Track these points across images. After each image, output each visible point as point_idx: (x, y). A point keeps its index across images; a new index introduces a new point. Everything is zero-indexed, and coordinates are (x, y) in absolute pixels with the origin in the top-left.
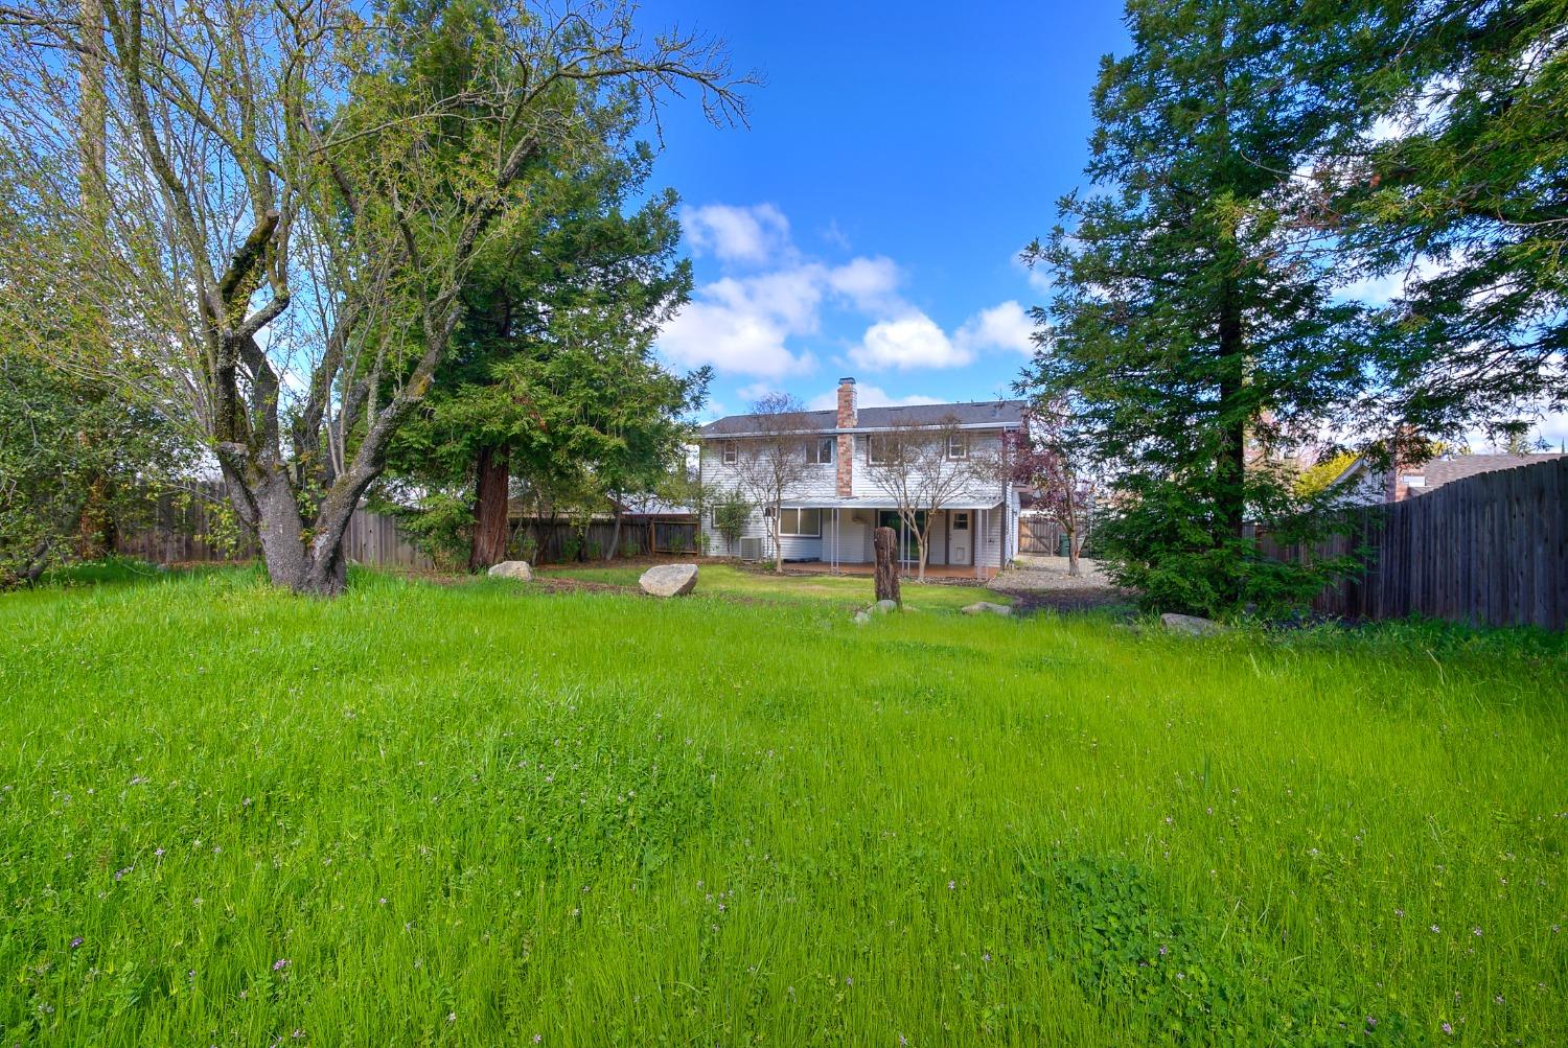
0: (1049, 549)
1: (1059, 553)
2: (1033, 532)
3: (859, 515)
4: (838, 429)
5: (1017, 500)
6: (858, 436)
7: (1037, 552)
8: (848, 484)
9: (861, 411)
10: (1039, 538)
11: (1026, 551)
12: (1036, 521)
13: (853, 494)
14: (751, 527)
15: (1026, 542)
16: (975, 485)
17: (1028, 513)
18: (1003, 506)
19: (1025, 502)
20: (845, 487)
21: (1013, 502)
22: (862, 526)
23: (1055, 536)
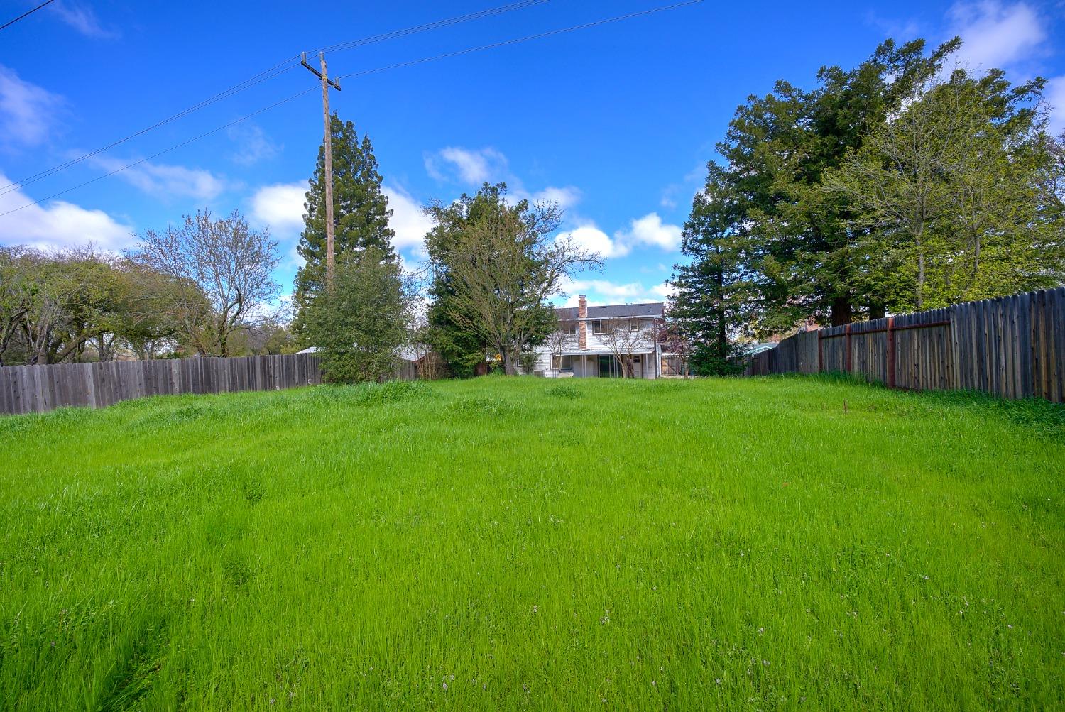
0: (676, 371)
1: (680, 374)
2: (668, 363)
3: (590, 358)
4: (579, 319)
5: (660, 349)
6: (588, 322)
7: (670, 374)
8: (585, 344)
9: (590, 308)
10: (671, 367)
11: (665, 373)
12: (670, 358)
13: (588, 348)
14: (537, 366)
15: (665, 368)
16: (645, 343)
17: (665, 354)
18: (655, 351)
19: (664, 350)
20: (583, 345)
21: (659, 351)
22: (592, 363)
23: (679, 365)
